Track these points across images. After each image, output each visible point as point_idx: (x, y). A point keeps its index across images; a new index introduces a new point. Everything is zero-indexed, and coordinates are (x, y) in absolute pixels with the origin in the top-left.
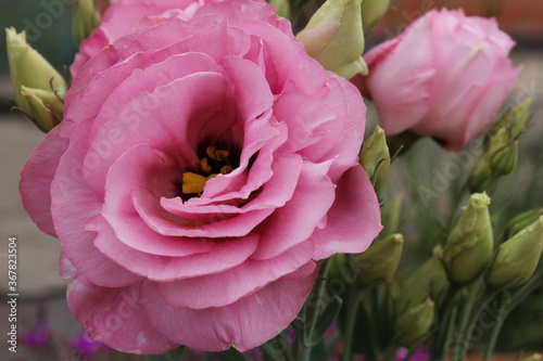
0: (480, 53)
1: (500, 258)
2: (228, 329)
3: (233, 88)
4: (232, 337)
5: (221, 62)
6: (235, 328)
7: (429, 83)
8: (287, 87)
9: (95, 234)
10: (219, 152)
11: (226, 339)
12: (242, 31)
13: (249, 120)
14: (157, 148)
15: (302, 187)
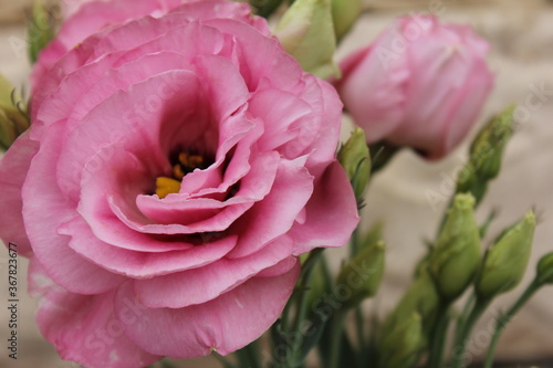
0: (456, 54)
1: (489, 262)
2: (208, 333)
3: (206, 87)
4: (213, 341)
5: (194, 61)
6: (216, 331)
7: (405, 86)
8: (262, 85)
9: (69, 238)
10: (192, 158)
11: (208, 343)
12: (214, 29)
13: (224, 118)
14: (130, 151)
15: (280, 183)
